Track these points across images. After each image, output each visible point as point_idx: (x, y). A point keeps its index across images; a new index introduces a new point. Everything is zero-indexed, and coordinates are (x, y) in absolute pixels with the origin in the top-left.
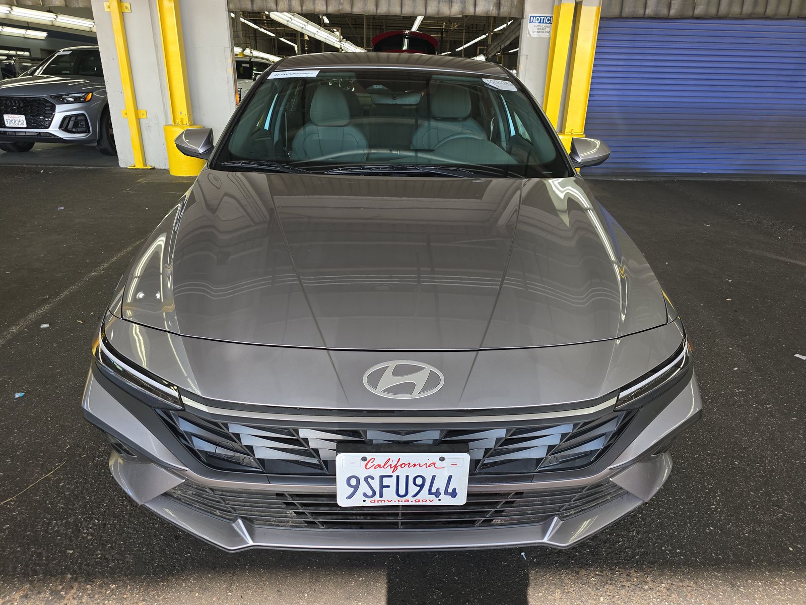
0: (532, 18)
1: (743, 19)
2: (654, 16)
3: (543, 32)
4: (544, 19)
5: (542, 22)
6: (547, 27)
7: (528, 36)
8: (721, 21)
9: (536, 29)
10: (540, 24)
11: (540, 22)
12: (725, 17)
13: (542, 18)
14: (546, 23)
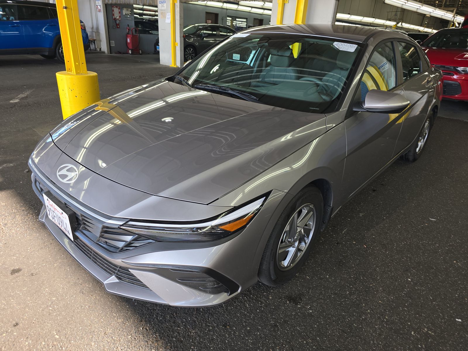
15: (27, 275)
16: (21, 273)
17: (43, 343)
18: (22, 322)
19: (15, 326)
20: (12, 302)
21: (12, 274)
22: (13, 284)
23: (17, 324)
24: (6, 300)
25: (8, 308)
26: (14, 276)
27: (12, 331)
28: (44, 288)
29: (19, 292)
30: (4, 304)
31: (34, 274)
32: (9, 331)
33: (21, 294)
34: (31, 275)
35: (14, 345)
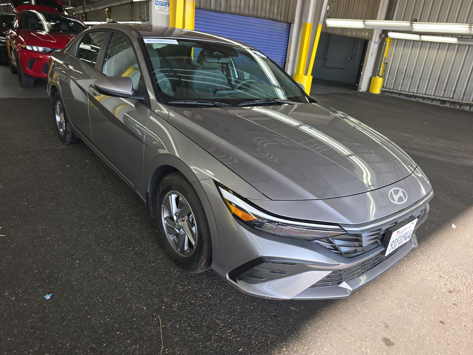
0: (156, 2)
1: (248, 16)
2: (214, 10)
3: (163, 11)
4: (163, 3)
5: (162, 5)
6: (164, 8)
7: (155, 12)
8: (240, 16)
9: (159, 9)
10: (161, 6)
11: (161, 5)
12: (243, 15)
13: (162, 3)
14: (164, 6)
15: (389, 330)
16: (388, 337)
17: (445, 303)
18: (438, 319)
19: (443, 323)
20: (424, 333)
21: (394, 344)
22: (405, 339)
23: (441, 322)
24: (424, 338)
25: (432, 333)
26: (394, 341)
27: (448, 323)
28: (398, 313)
29: (412, 331)
30: (429, 338)
31: (386, 325)
32: (449, 325)
33: (413, 328)
34: (387, 327)
35: (457, 319)
